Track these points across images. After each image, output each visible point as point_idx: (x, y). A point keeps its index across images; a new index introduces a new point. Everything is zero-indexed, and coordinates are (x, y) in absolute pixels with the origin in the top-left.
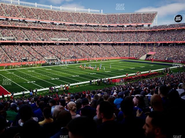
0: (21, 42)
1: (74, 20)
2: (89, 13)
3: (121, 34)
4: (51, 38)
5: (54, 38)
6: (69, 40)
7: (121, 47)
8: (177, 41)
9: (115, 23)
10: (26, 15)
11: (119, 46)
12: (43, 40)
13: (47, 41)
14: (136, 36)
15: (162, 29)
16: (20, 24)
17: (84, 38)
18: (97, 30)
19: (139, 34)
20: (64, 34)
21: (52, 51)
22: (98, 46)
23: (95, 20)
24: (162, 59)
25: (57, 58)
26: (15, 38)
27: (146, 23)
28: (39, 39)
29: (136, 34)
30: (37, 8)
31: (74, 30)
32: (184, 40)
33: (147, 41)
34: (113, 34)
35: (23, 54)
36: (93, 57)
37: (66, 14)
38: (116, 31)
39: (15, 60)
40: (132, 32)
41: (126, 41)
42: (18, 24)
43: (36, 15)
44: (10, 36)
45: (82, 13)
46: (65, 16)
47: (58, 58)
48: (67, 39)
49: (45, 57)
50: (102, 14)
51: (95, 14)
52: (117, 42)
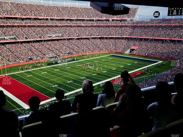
0: (22, 41)
1: (65, 15)
2: (77, 7)
3: (107, 28)
4: (47, 34)
5: (49, 34)
6: (62, 36)
7: (108, 41)
8: (155, 37)
9: (102, 17)
10: (21, 12)
11: (106, 40)
12: (40, 37)
13: (44, 38)
14: (120, 31)
15: (142, 25)
16: (17, 22)
17: (75, 33)
18: (86, 25)
19: (123, 29)
20: (57, 29)
21: (50, 48)
22: (88, 40)
23: (83, 14)
24: (143, 54)
25: (56, 55)
26: (16, 36)
27: (129, 18)
28: (37, 36)
29: (120, 28)
30: (29, 4)
31: (65, 25)
32: (160, 36)
33: (130, 36)
34: (100, 28)
35: (27, 53)
36: (86, 52)
37: (57, 9)
38: (103, 25)
39: (23, 60)
40: (117, 26)
41: (112, 35)
42: (16, 22)
43: (30, 12)
44: (11, 36)
45: (70, 7)
46: (55, 10)
47: (58, 55)
48: (60, 35)
49: (46, 55)
50: (89, 8)
51: (82, 7)
52: (105, 37)
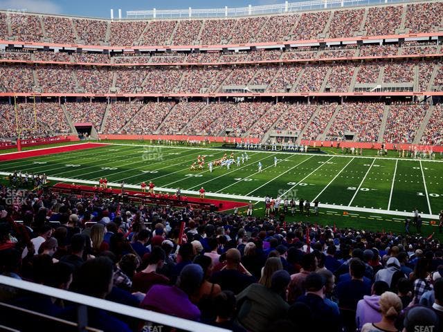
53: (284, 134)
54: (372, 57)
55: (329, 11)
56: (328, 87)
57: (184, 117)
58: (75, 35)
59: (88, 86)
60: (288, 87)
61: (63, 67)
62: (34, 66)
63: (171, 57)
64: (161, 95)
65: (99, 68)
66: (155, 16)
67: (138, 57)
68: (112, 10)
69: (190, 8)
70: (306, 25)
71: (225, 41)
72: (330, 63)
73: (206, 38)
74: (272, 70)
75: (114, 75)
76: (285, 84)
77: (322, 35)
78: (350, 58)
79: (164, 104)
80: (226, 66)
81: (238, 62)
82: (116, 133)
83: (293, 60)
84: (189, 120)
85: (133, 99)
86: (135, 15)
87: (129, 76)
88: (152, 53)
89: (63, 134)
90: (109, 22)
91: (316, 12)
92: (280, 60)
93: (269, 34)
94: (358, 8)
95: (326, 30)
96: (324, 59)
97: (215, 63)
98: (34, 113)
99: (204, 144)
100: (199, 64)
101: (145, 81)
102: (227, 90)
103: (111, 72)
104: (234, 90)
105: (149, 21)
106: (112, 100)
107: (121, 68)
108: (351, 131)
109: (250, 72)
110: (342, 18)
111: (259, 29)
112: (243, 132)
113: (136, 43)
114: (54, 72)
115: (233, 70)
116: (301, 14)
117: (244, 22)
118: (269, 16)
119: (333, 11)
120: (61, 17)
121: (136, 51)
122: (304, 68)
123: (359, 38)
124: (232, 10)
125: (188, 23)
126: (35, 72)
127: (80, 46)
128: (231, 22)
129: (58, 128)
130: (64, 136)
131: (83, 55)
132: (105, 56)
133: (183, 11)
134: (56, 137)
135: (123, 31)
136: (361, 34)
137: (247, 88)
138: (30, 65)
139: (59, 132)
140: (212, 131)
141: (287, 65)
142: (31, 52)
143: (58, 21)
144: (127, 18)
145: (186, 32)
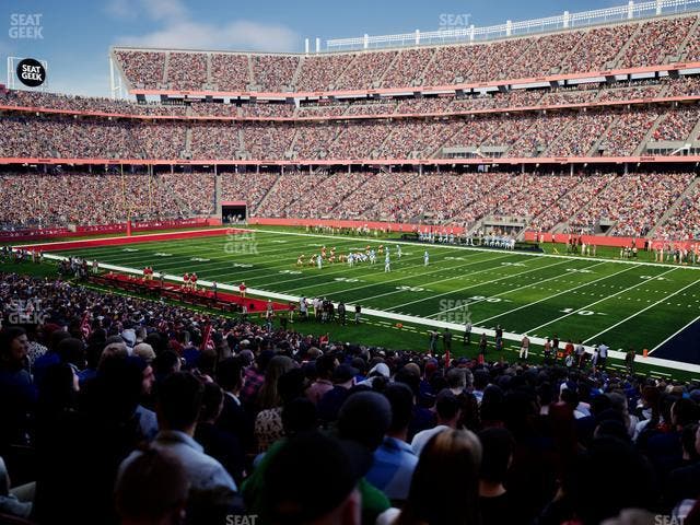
53: (506, 221)
54: (686, 97)
55: (635, 23)
56: (601, 148)
57: (374, 195)
58: (251, 78)
59: (255, 149)
60: (539, 149)
61: (229, 124)
62: (190, 123)
63: (377, 106)
64: (351, 162)
65: (277, 124)
66: (366, 46)
67: (330, 108)
68: (307, 41)
69: (418, 31)
70: (590, 48)
71: (460, 79)
72: (618, 109)
73: (435, 74)
74: (524, 123)
75: (295, 135)
76: (535, 144)
77: (610, 64)
78: (648, 100)
79: (355, 175)
80: (458, 118)
81: (473, 111)
82: (272, 216)
83: (558, 105)
84: (381, 199)
85: (315, 167)
86: (339, 44)
87: (316, 134)
88: (352, 101)
89: (202, 216)
90: (302, 57)
91: (612, 27)
92: (538, 107)
93: (527, 65)
94: (685, 16)
95: (620, 55)
96: (608, 103)
97: (440, 113)
98: (176, 187)
99: (376, 233)
100: (416, 115)
101: (335, 142)
102: (450, 154)
103: (293, 130)
104: (459, 154)
105: (358, 54)
106: (288, 169)
107: (307, 124)
108: (611, 219)
109: (491, 126)
110: (654, 32)
111: (516, 58)
112: (447, 217)
113: (331, 87)
114: (215, 131)
115: (466, 123)
116: (588, 30)
117: (497, 47)
118: (538, 37)
119: (641, 23)
120: (237, 54)
121: (331, 97)
122: (575, 117)
123: (671, 67)
124: (482, 30)
125: (413, 53)
126: (190, 131)
127: (253, 94)
128: (476, 49)
129: (198, 208)
130: (203, 218)
131: (256, 106)
132: (287, 107)
133: (408, 36)
134: (192, 219)
135: (319, 70)
136: (676, 59)
137: (477, 151)
138: (186, 121)
139: (199, 213)
140: (403, 216)
141: (550, 113)
142: (188, 103)
143: (231, 59)
144: (328, 50)
145: (406, 68)
